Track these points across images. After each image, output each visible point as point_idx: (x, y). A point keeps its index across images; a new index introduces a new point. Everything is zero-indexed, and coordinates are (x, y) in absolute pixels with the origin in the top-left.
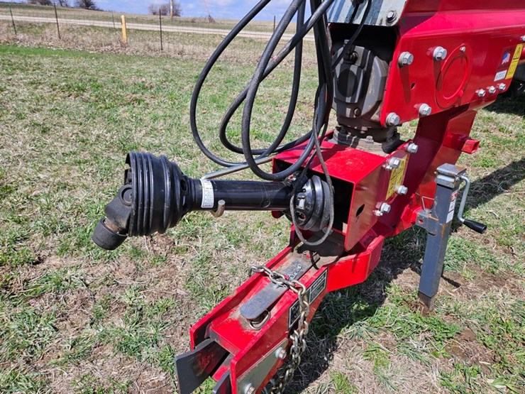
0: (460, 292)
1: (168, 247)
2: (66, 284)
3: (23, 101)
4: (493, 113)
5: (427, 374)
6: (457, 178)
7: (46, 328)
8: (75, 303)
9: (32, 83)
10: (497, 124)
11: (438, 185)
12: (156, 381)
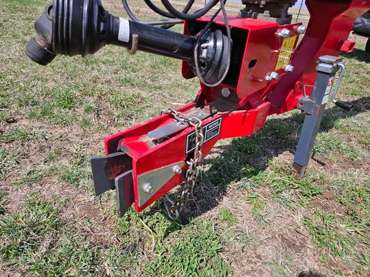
0: (325, 169)
1: (109, 121)
2: (31, 137)
3: (19, 28)
4: (363, 62)
5: (293, 216)
6: (335, 65)
7: (10, 162)
8: (35, 148)
9: (28, 19)
10: (366, 70)
11: (319, 72)
12: (87, 201)
